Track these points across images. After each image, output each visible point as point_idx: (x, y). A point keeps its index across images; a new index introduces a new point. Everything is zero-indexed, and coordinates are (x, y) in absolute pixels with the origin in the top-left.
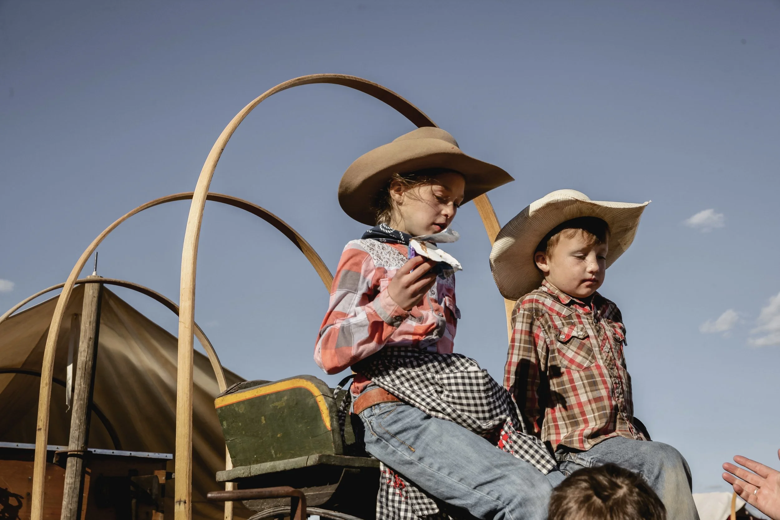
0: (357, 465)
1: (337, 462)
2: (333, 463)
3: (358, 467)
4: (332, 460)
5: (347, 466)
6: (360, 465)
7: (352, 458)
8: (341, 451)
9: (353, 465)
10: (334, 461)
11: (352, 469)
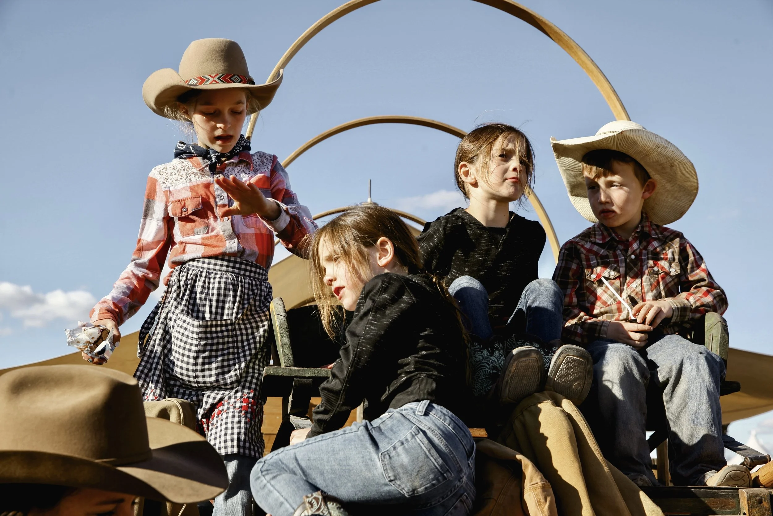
0: (308, 375)
1: (285, 373)
2: (281, 374)
3: (309, 377)
4: (280, 372)
5: (296, 377)
6: (311, 375)
7: (303, 369)
8: (292, 363)
9: (303, 375)
10: (282, 372)
11: (302, 379)
